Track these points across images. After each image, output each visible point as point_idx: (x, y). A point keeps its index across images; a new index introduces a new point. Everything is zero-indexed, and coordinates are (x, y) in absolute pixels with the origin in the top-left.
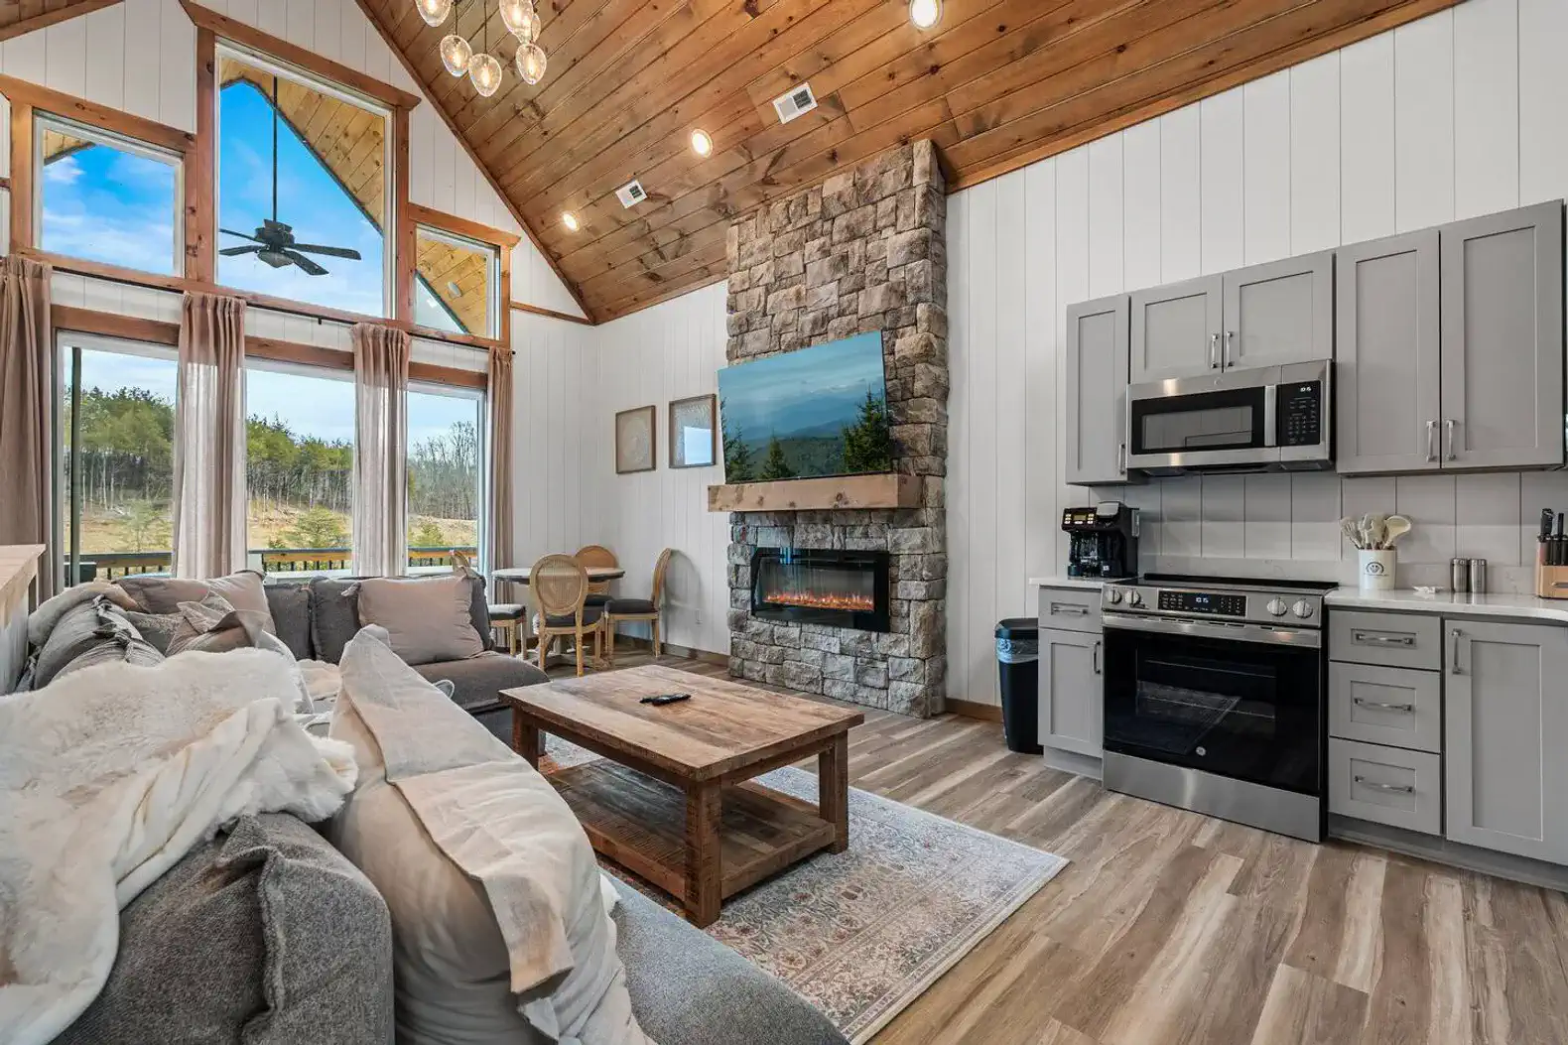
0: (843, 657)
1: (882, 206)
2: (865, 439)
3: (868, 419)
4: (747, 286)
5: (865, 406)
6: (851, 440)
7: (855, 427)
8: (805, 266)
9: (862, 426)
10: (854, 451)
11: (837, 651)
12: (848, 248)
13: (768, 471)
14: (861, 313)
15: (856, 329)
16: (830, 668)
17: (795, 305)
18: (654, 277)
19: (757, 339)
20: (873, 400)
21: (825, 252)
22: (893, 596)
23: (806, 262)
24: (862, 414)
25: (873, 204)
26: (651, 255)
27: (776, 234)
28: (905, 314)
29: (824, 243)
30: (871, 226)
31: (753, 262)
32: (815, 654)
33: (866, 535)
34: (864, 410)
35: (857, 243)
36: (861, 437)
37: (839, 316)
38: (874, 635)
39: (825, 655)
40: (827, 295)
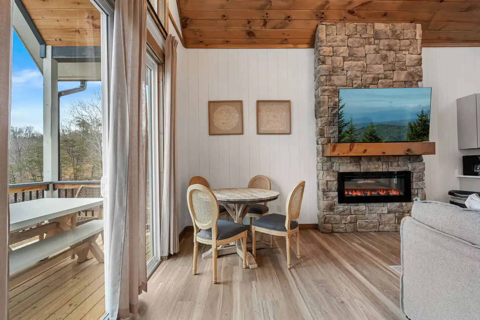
0: (389, 214)
1: (403, 42)
2: (418, 128)
3: (421, 120)
4: (332, 54)
5: (420, 115)
6: (411, 127)
7: (414, 123)
8: (366, 54)
9: (418, 123)
10: (413, 132)
11: (386, 212)
12: (388, 53)
13: (366, 138)
14: (394, 80)
15: (393, 86)
16: (383, 220)
17: (361, 69)
18: (250, 34)
19: (339, 79)
20: (424, 113)
21: (377, 52)
22: (412, 188)
23: (366, 53)
24: (417, 117)
25: (399, 40)
26: (259, 21)
27: (349, 36)
28: (415, 84)
29: (376, 48)
30: (398, 48)
31: (336, 45)
32: (374, 215)
33: (398, 165)
34: (419, 116)
35: (392, 52)
36: (416, 127)
37: (384, 79)
38: (404, 204)
39: (380, 215)
40: (379, 69)
